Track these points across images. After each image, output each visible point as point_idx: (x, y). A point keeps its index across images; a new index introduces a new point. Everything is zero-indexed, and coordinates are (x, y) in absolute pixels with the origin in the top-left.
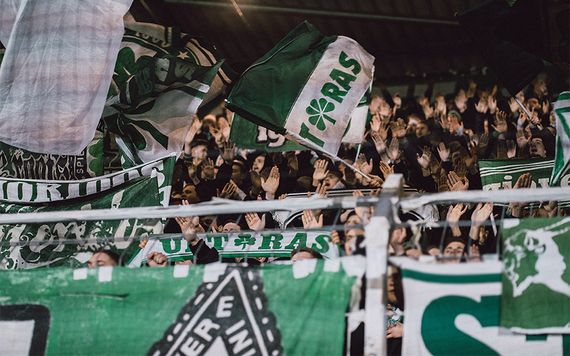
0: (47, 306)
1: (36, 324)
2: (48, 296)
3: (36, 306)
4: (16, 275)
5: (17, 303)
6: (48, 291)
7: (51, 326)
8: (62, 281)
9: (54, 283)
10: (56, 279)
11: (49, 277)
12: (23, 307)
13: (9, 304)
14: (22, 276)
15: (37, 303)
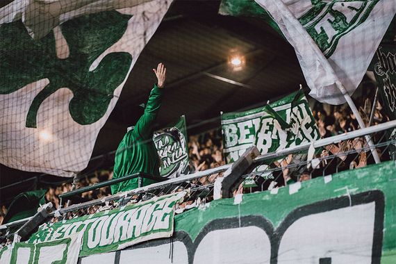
0: (381, 190)
1: (376, 204)
2: (381, 183)
3: (375, 191)
4: (359, 172)
5: (363, 191)
6: (381, 179)
7: (386, 204)
8: (389, 171)
9: (384, 174)
10: (385, 170)
11: (380, 169)
12: (366, 193)
13: (358, 193)
14: (363, 171)
15: (375, 189)
